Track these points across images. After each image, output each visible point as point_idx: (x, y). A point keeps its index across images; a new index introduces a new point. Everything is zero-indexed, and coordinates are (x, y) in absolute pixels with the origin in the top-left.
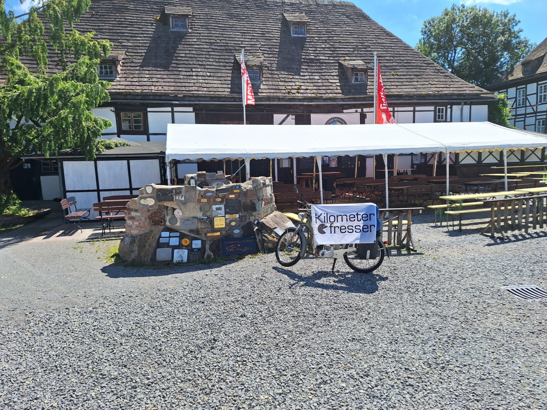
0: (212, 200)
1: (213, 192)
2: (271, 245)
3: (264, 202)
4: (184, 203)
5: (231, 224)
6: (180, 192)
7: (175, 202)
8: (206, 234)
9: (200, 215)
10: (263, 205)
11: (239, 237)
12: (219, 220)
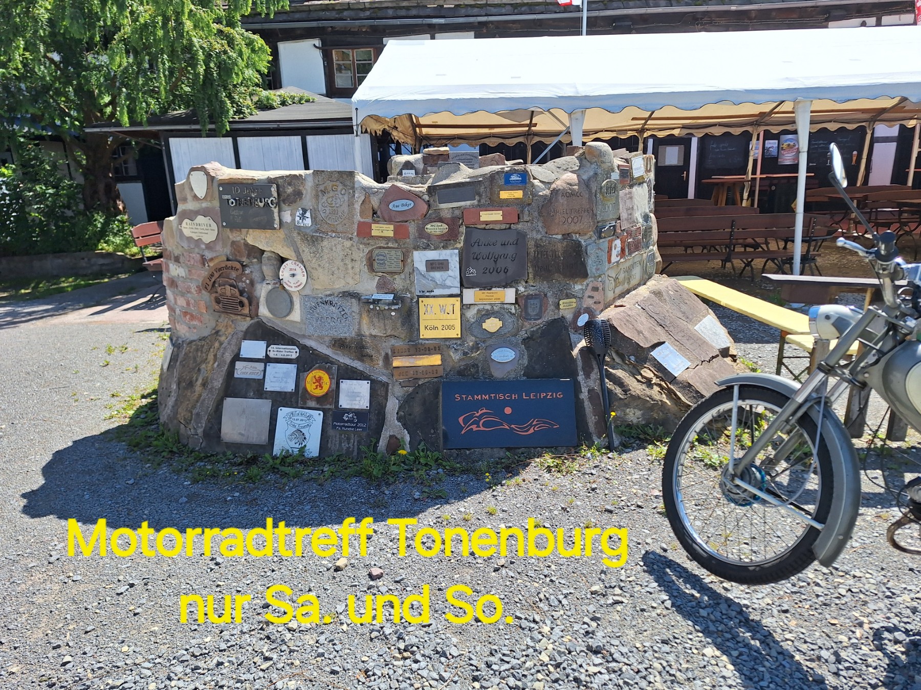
0: (412, 228)
1: (418, 196)
2: (639, 413)
3: (618, 243)
4: (312, 239)
5: (485, 326)
6: (298, 194)
7: (281, 234)
8: (387, 360)
9: (368, 286)
10: (614, 253)
11: (512, 376)
12: (436, 309)
